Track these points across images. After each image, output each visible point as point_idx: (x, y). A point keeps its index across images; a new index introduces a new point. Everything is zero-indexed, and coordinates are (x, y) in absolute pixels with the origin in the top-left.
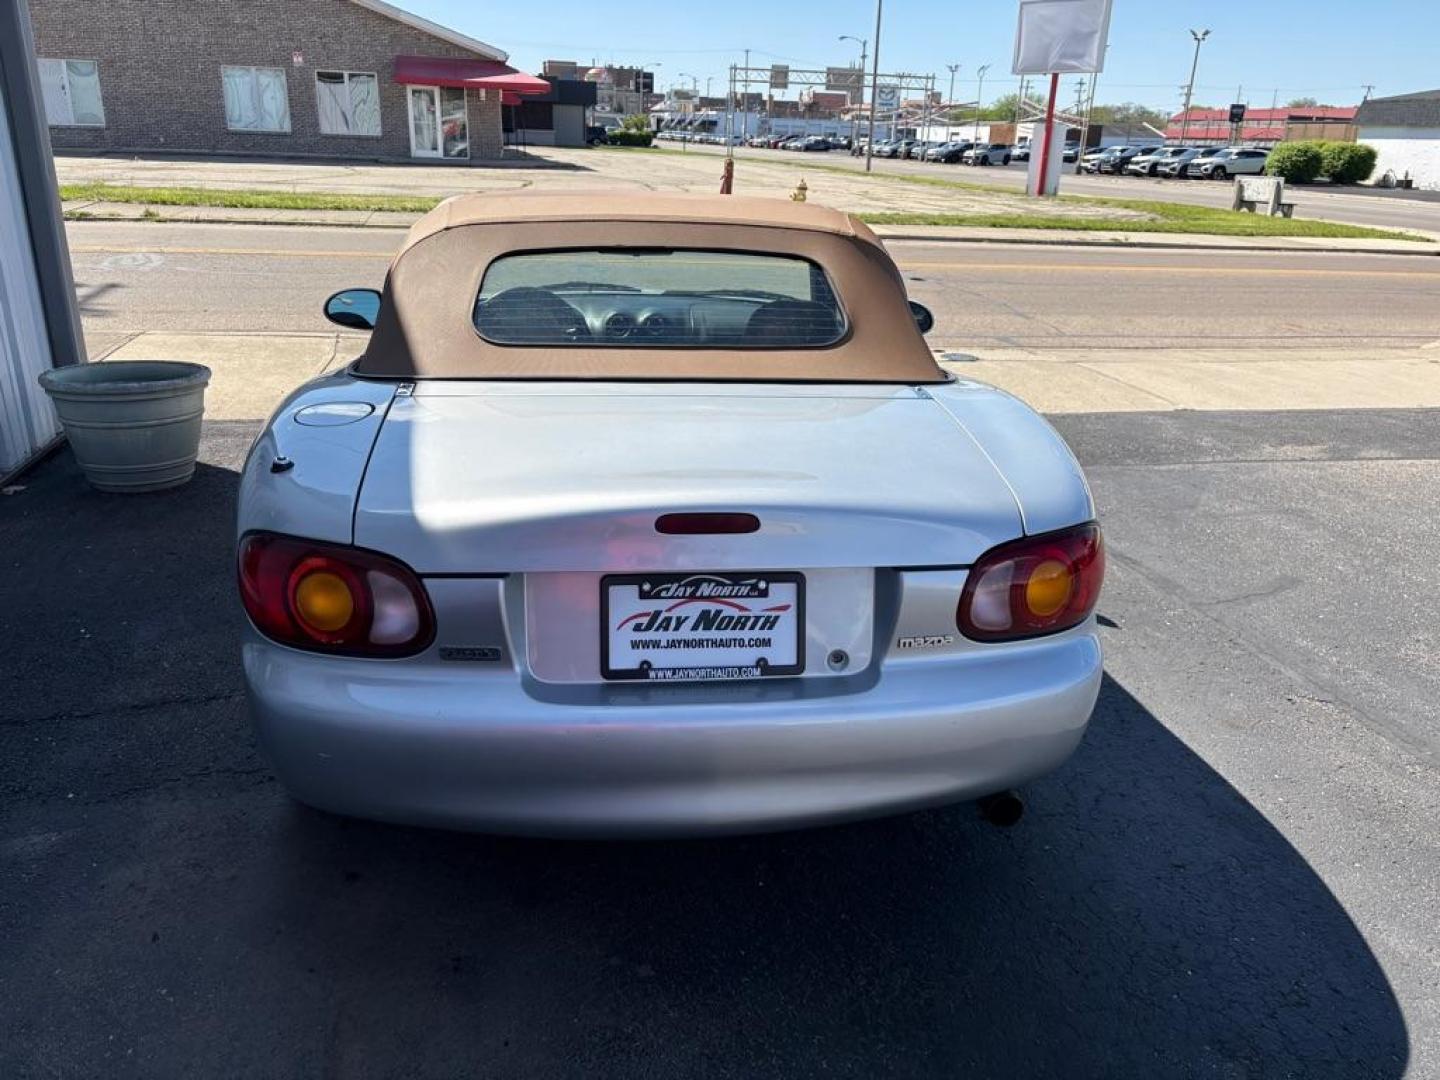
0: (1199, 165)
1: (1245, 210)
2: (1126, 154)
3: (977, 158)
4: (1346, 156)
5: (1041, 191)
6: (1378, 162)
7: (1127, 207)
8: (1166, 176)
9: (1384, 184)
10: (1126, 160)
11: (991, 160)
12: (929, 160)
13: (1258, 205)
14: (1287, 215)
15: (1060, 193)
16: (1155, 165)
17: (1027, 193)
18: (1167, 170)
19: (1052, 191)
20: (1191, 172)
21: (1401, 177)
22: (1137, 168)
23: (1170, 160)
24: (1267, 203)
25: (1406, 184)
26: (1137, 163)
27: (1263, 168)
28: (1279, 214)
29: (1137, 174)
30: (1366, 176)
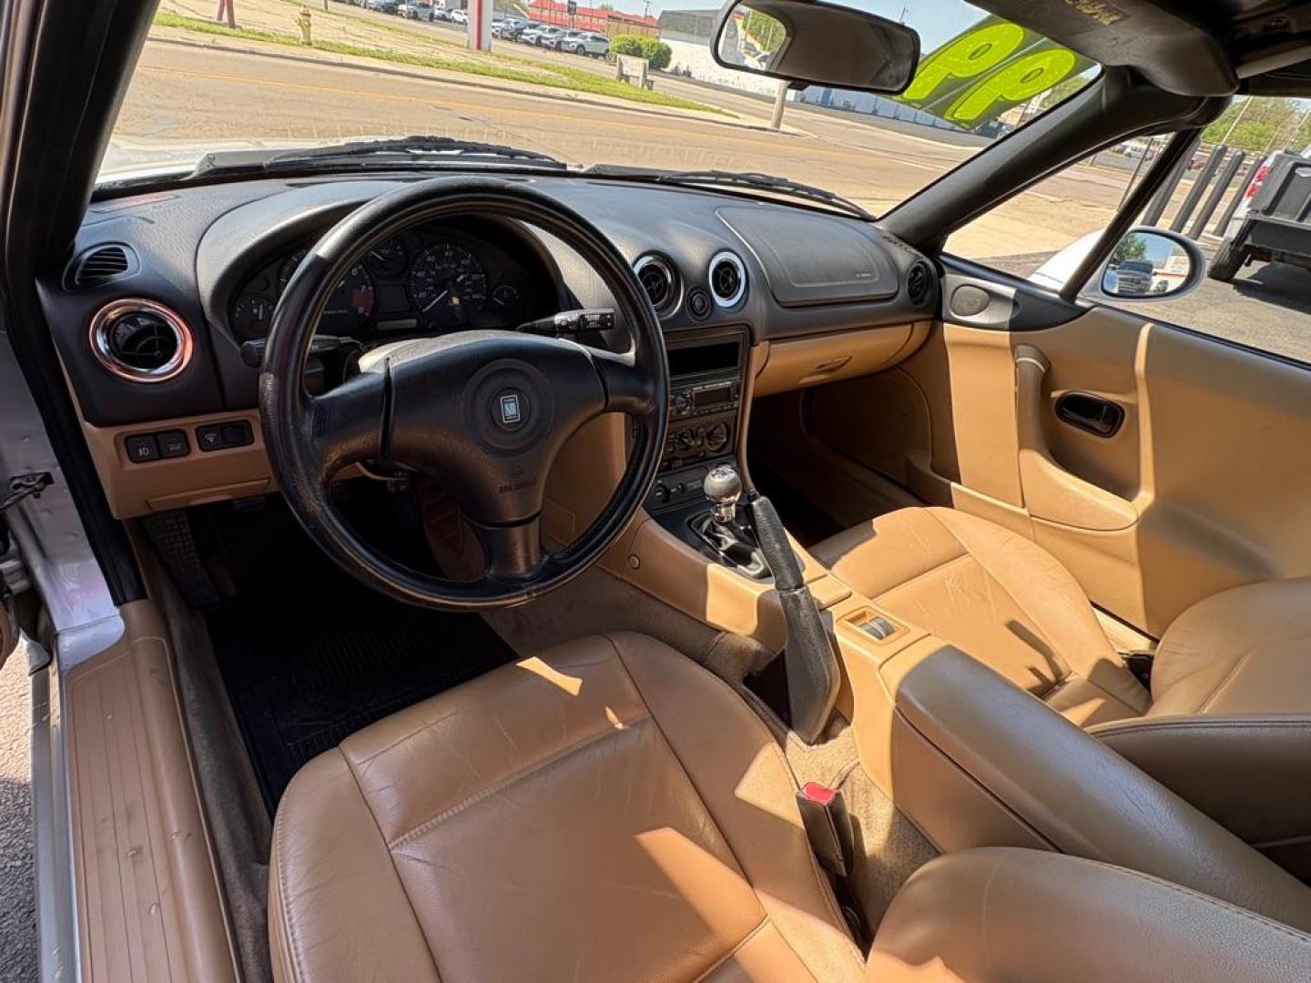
0: (568, 43)
1: (623, 81)
2: (518, 26)
3: (409, 12)
4: (655, 49)
5: (479, 47)
6: (672, 56)
7: (547, 68)
8: (548, 48)
9: (676, 72)
10: (520, 31)
11: (420, 15)
12: (370, 8)
13: (631, 78)
14: (650, 88)
15: (493, 51)
16: (539, 38)
17: (468, 47)
18: (548, 42)
19: (487, 48)
20: (563, 46)
21: (685, 69)
22: (527, 38)
23: (549, 36)
24: (638, 78)
25: (688, 74)
26: (528, 35)
27: (607, 51)
28: (646, 87)
29: (528, 43)
30: (666, 66)
